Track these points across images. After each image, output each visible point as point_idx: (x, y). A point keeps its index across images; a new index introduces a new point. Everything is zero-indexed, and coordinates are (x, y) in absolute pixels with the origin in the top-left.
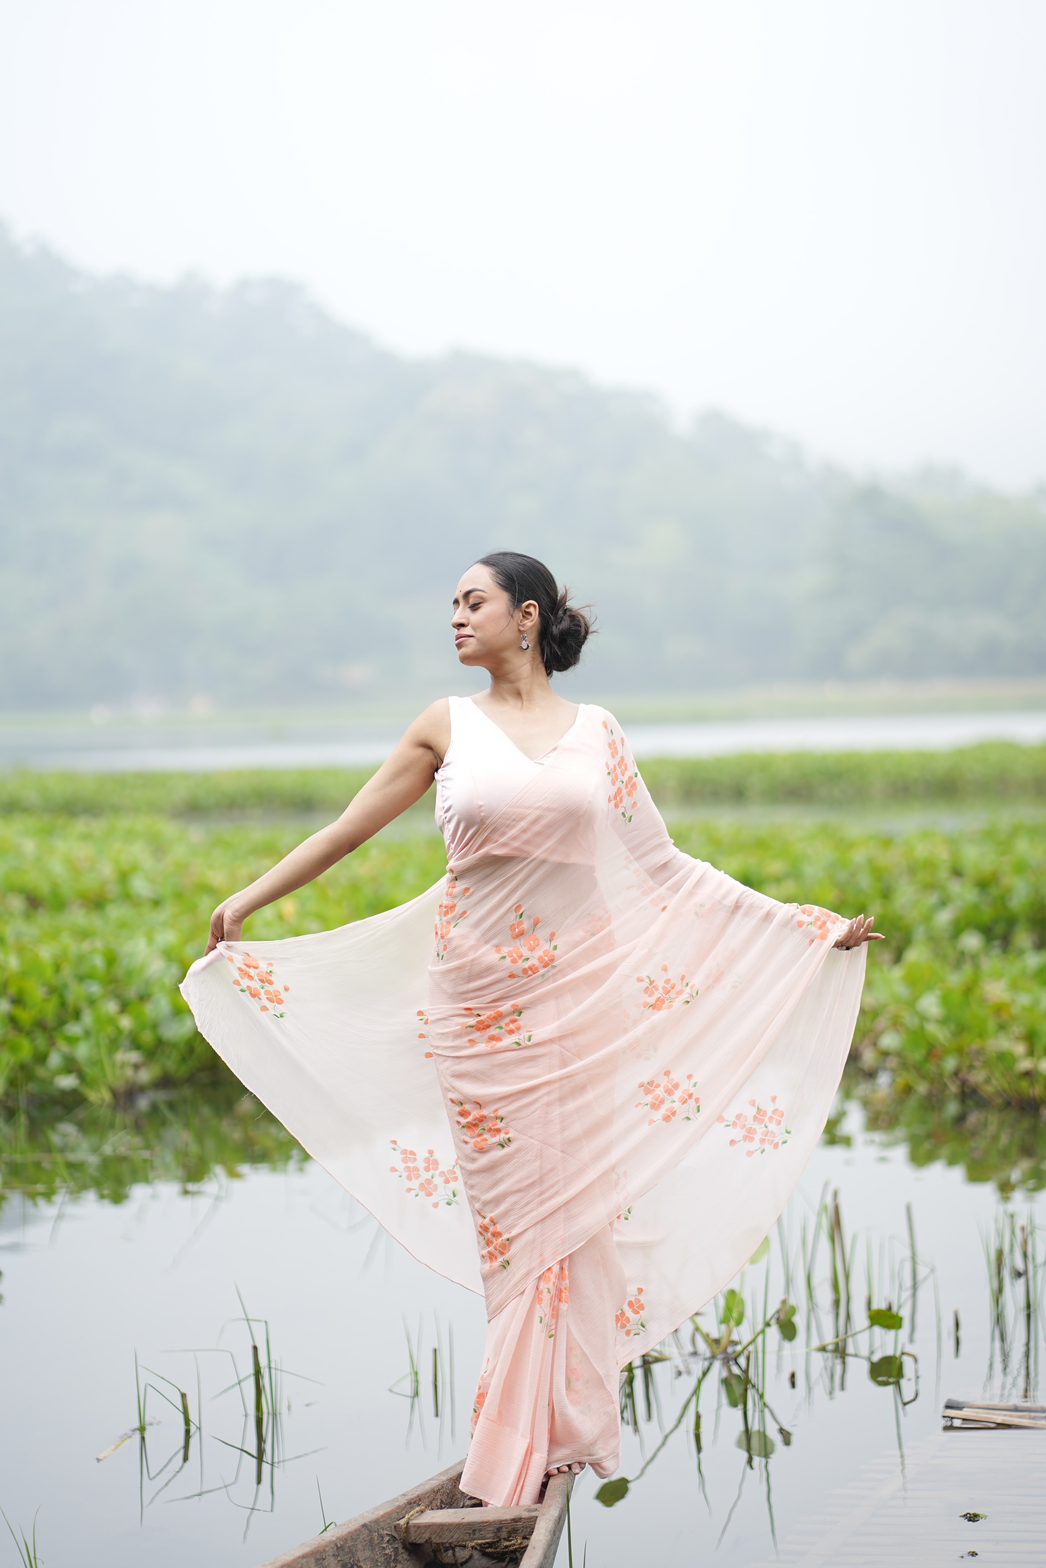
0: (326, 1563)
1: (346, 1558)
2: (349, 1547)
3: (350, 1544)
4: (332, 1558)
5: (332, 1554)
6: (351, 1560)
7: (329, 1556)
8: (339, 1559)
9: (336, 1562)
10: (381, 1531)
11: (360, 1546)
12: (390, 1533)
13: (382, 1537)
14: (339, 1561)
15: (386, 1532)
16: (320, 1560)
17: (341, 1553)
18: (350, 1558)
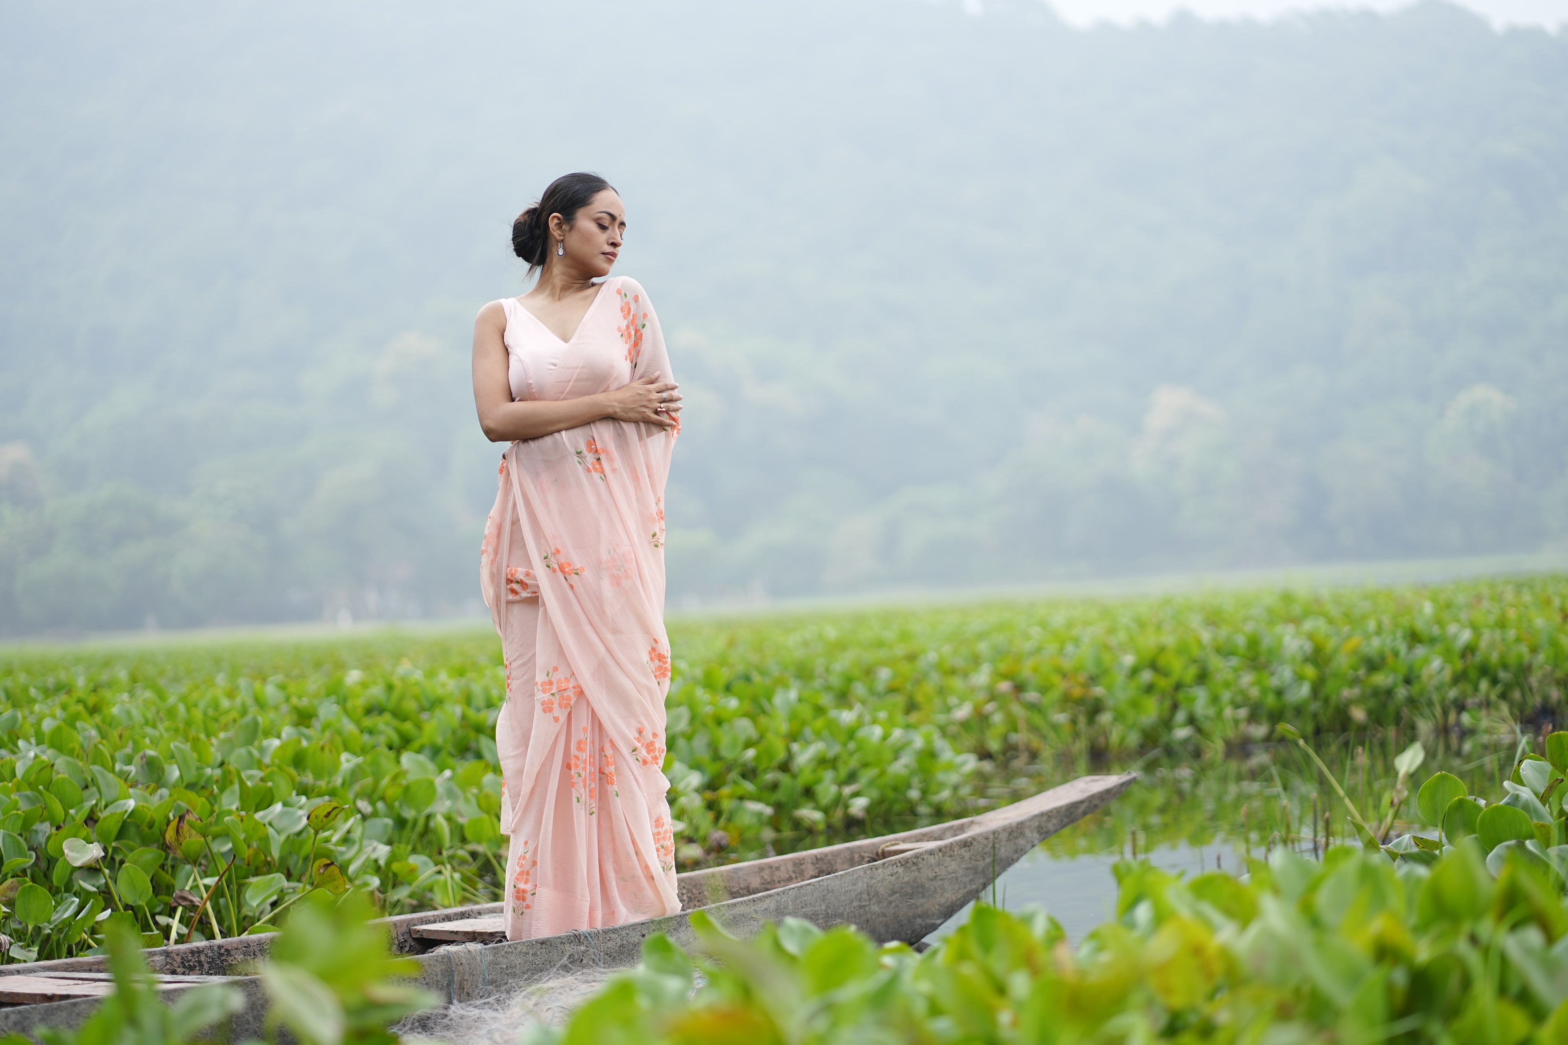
0: (803, 867)
1: (824, 867)
2: (829, 860)
3: (830, 857)
4: (810, 865)
5: (810, 861)
6: (829, 869)
7: (808, 862)
8: (817, 866)
9: (813, 868)
10: (863, 854)
11: (839, 861)
12: (871, 856)
13: (863, 858)
14: (816, 868)
15: (867, 855)
16: (798, 864)
17: (820, 863)
18: (828, 867)
